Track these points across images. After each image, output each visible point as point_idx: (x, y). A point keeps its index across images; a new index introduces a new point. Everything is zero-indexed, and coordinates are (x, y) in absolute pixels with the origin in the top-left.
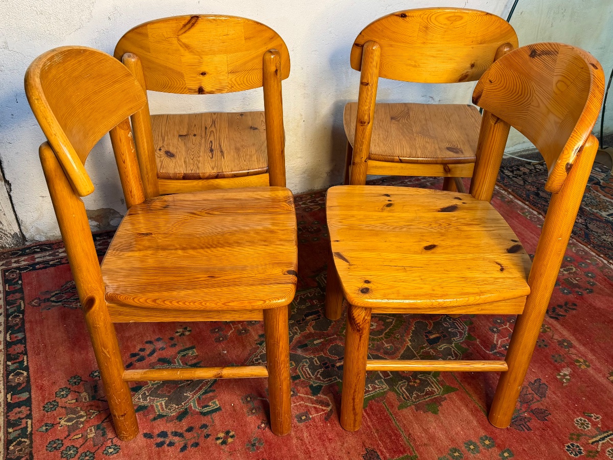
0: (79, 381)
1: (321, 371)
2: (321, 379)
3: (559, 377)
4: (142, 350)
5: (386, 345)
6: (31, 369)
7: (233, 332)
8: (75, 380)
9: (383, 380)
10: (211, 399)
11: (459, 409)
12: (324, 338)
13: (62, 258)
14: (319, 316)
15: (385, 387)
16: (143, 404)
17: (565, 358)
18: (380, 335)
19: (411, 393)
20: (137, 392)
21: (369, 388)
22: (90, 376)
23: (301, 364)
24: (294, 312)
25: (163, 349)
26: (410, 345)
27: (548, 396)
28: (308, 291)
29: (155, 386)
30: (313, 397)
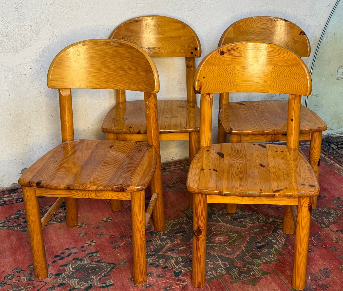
0: (20, 270)
1: (182, 264)
2: (182, 268)
3: (340, 267)
4: (63, 253)
5: (228, 250)
7: (124, 243)
8: (17, 270)
9: (223, 268)
10: (108, 279)
12: (187, 246)
13: (6, 201)
14: (185, 233)
15: (224, 272)
16: (62, 283)
18: (224, 244)
19: (240, 275)
20: (58, 276)
21: (213, 273)
22: (27, 268)
23: (169, 260)
24: (168, 231)
25: (76, 253)
26: (244, 249)
27: (331, 277)
28: (179, 219)
29: (71, 273)
30: (175, 278)
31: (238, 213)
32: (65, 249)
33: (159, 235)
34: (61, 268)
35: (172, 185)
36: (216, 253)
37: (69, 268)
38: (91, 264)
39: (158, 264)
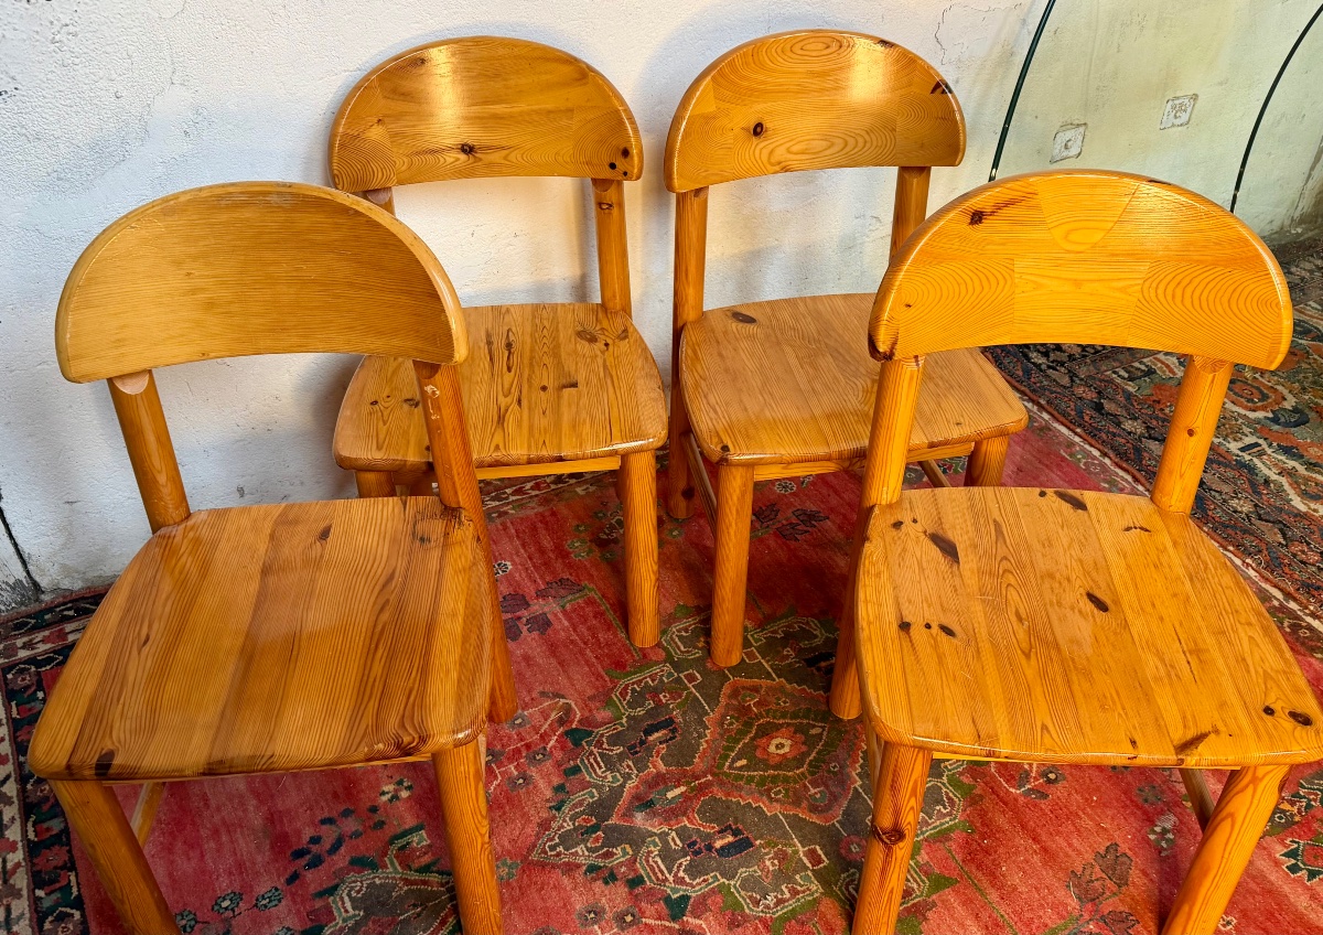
0: (193, 923)
1: (685, 861)
2: (687, 880)
3: (1152, 837)
4: (315, 840)
5: (813, 791)
6: (88, 905)
7: (499, 785)
8: (184, 922)
9: (810, 873)
11: (962, 925)
12: (688, 784)
14: (674, 731)
15: (815, 888)
17: (1163, 792)
18: (798, 768)
21: (783, 893)
22: (213, 909)
23: (644, 849)
24: (622, 725)
25: (357, 835)
26: (861, 786)
27: (1133, 883)
28: (647, 673)
29: (350, 923)
30: (673, 924)
31: (816, 637)
32: (323, 822)
33: (599, 744)
34: (318, 904)
35: (608, 535)
36: (778, 806)
37: (342, 899)
38: (407, 882)
39: (612, 868)
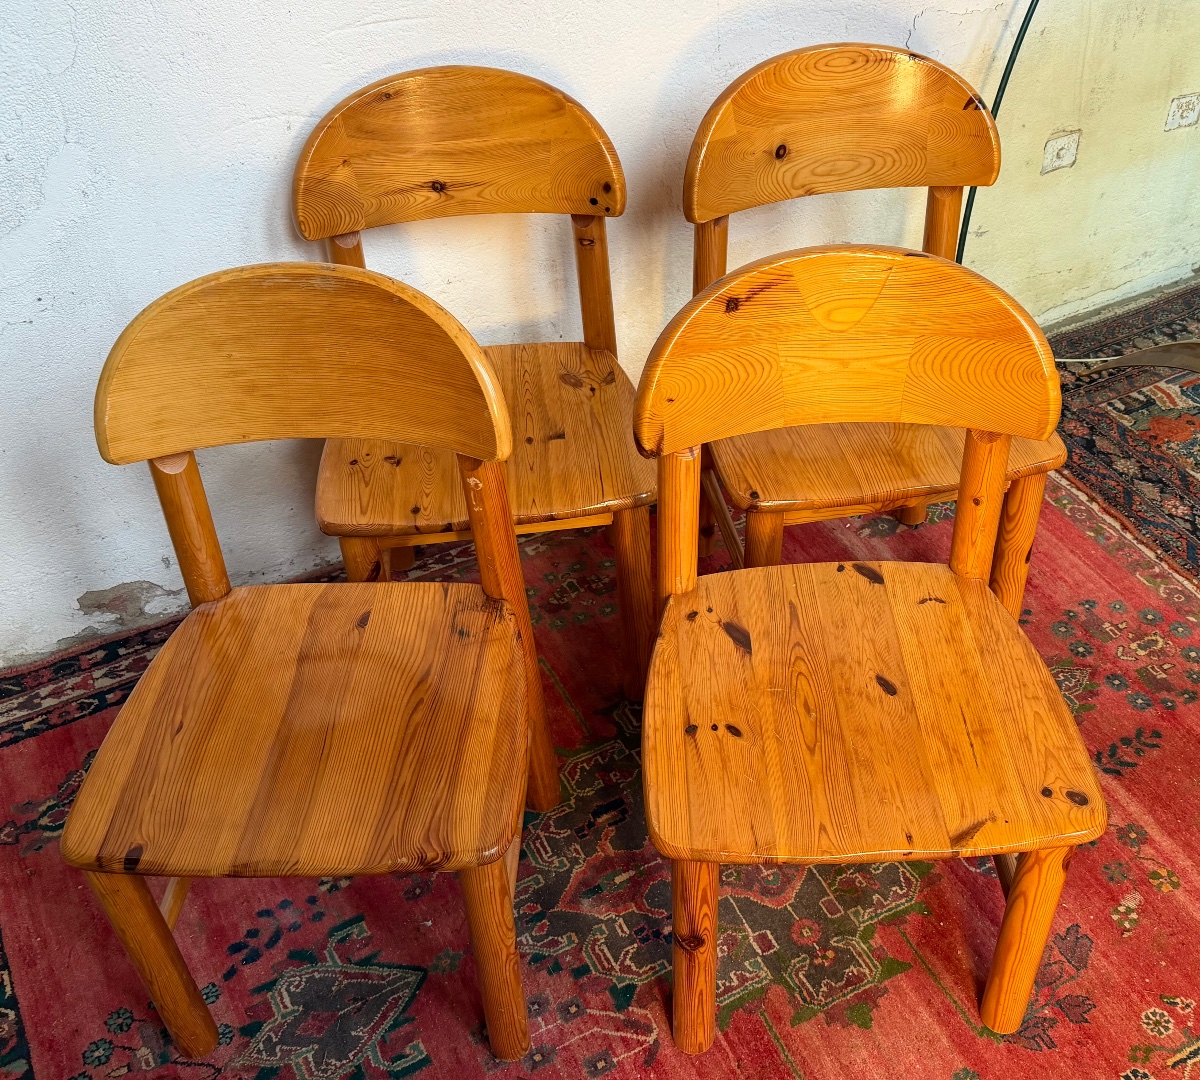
0: (129, 1021)
1: (632, 949)
2: (634, 968)
3: (1115, 917)
4: (253, 934)
5: (766, 873)
6: (23, 1003)
8: (120, 1021)
9: (760, 960)
10: (409, 1039)
11: (914, 1012)
12: (636, 867)
14: (624, 812)
15: (764, 975)
16: (268, 1065)
17: (1130, 869)
19: (817, 984)
20: (252, 1037)
21: (731, 980)
23: (590, 938)
24: (570, 807)
25: (295, 927)
26: (816, 868)
27: (1093, 965)
28: (597, 750)
29: (290, 1019)
30: (618, 1015)
32: (260, 914)
33: (546, 828)
34: (257, 999)
35: (558, 600)
36: (729, 889)
37: (281, 994)
38: (347, 975)
39: (556, 958)
